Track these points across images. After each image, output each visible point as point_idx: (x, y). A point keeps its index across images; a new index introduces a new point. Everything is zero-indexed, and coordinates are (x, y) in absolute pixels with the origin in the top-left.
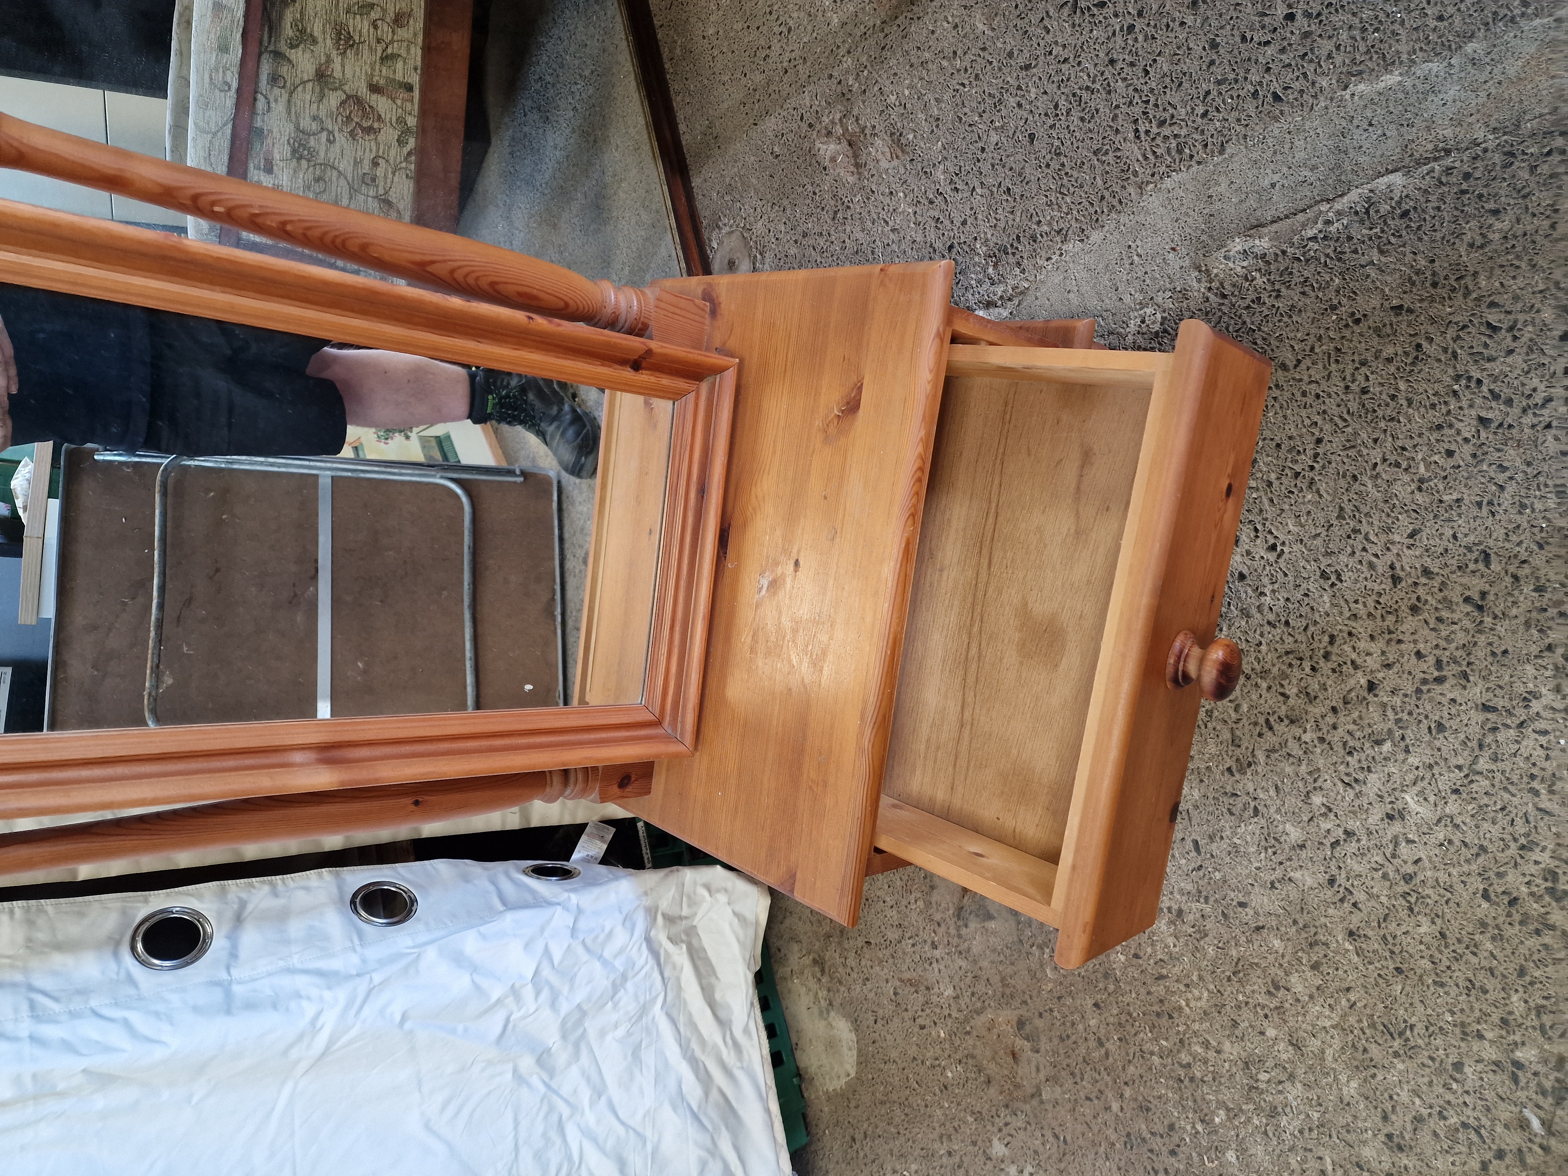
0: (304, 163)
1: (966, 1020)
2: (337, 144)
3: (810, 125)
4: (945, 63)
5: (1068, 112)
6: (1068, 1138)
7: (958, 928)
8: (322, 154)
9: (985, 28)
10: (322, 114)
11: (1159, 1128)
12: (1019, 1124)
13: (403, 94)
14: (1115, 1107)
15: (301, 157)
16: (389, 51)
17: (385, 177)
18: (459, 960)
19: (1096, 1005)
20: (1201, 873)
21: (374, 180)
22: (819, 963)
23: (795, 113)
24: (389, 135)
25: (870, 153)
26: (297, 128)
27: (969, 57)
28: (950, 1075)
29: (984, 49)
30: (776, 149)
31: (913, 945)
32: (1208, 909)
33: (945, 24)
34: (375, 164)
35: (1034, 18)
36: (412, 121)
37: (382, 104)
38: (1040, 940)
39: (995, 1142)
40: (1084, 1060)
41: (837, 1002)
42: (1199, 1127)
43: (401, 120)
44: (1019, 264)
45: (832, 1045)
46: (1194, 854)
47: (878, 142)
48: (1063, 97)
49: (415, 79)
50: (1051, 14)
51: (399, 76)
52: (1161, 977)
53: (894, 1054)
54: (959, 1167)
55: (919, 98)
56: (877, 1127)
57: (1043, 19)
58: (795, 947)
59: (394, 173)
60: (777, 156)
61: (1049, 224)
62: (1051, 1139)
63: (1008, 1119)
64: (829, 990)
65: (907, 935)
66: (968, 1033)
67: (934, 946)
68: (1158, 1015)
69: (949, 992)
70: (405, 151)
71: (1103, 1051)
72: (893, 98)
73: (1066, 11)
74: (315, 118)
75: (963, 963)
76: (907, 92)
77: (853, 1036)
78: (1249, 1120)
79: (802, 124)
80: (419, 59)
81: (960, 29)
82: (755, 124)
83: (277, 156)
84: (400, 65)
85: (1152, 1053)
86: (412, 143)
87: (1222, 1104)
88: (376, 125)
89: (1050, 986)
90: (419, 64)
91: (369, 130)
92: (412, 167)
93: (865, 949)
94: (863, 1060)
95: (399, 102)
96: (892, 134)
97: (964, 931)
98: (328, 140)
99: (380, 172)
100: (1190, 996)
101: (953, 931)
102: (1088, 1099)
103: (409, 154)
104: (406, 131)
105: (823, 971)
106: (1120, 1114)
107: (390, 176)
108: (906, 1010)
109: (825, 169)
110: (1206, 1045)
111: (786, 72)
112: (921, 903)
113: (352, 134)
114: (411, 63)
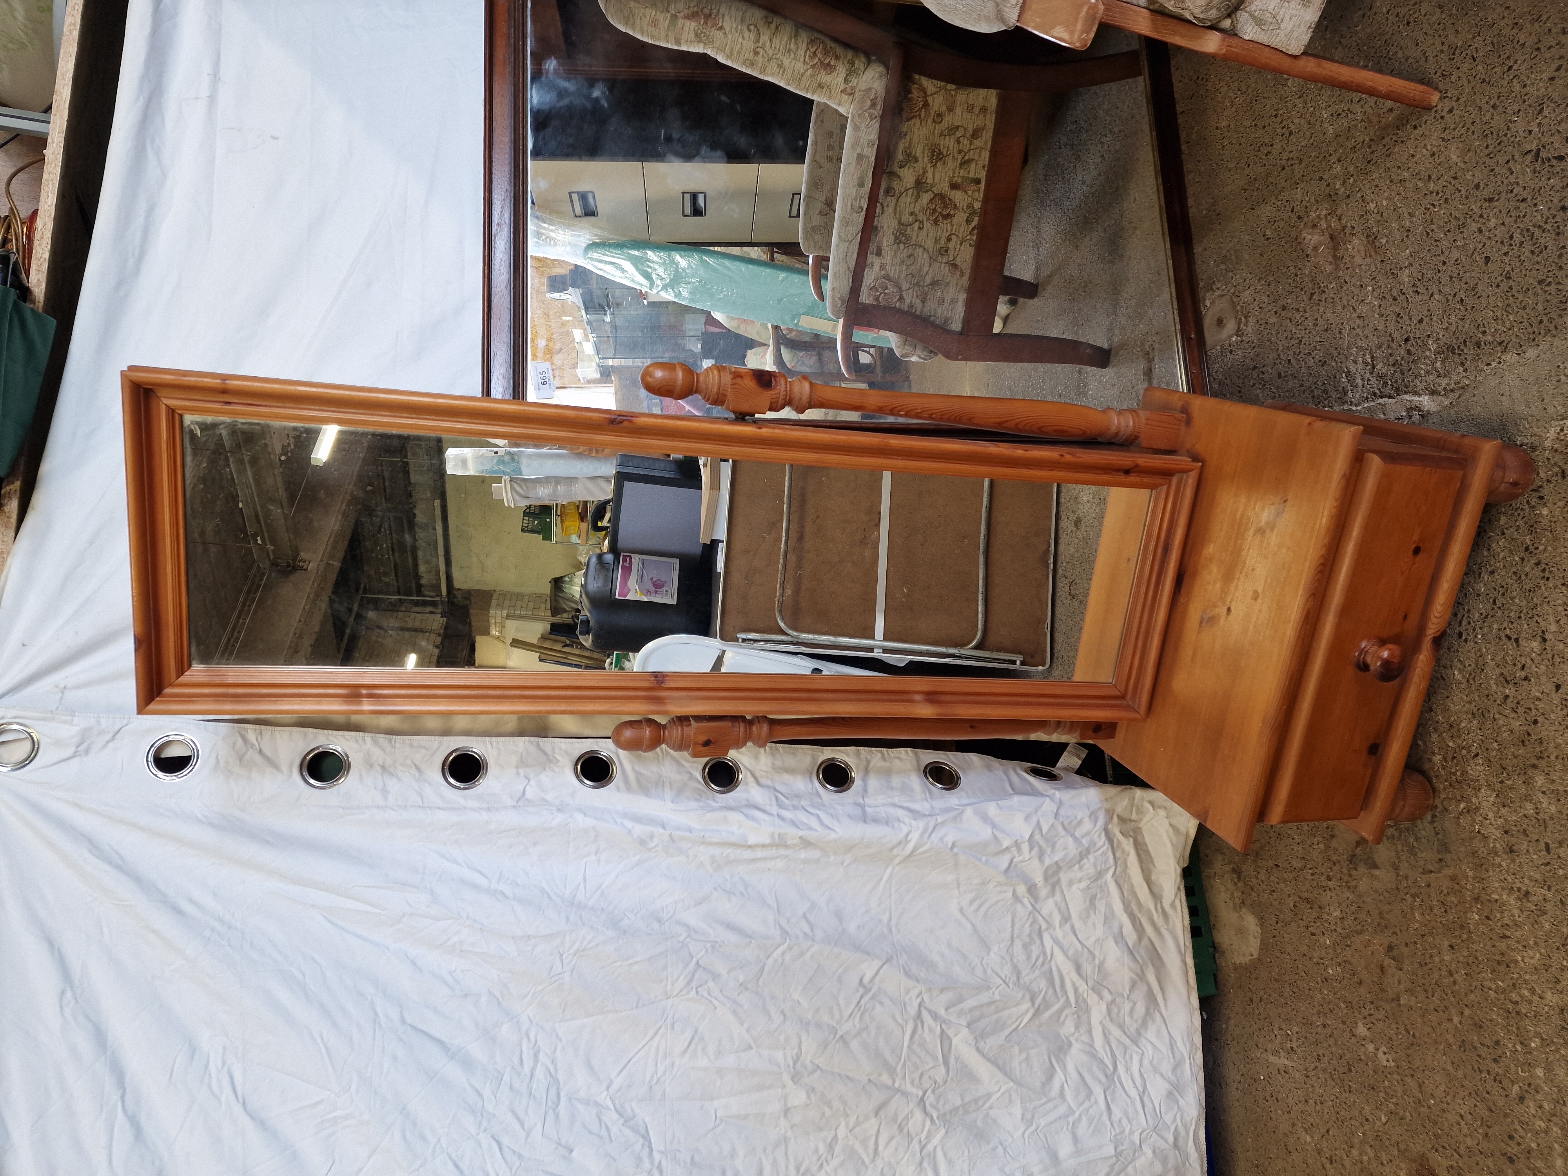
0: (902, 246)
1: (1348, 936)
2: (925, 229)
3: (1299, 217)
4: (1420, 184)
5: (1522, 243)
6: (1417, 1034)
7: (1349, 870)
8: (914, 238)
9: (1458, 160)
10: (917, 210)
11: (1488, 1042)
12: (1379, 1017)
13: (973, 187)
14: (1456, 1020)
15: (900, 242)
16: (967, 158)
17: (955, 248)
18: (985, 818)
19: (1451, 946)
20: (1548, 868)
21: (947, 251)
22: (1237, 872)
23: (1287, 204)
24: (960, 217)
25: (1347, 249)
26: (900, 223)
27: (1441, 182)
28: (1330, 971)
29: (1455, 178)
30: (1268, 232)
31: (1312, 875)
32: (1549, 895)
33: (1424, 150)
34: (949, 239)
35: (1502, 159)
36: (977, 205)
37: (958, 196)
38: (1413, 891)
39: (1360, 1024)
40: (1436, 983)
41: (1248, 902)
42: (1519, 1048)
43: (970, 206)
44: (1462, 364)
45: (1241, 931)
46: (1544, 853)
47: (1356, 241)
48: (1518, 231)
49: (983, 175)
50: (1516, 158)
51: (972, 175)
52: (1505, 937)
53: (1289, 949)
54: (1330, 1036)
55: (1394, 210)
56: (1270, 996)
57: (1508, 161)
58: (1220, 857)
59: (961, 244)
60: (1268, 239)
61: (1493, 335)
62: (1403, 1032)
63: (1372, 1011)
64: (1243, 893)
65: (1309, 866)
66: (1348, 946)
67: (1329, 879)
68: (1499, 963)
69: (1337, 913)
70: (971, 227)
71: (1452, 979)
72: (1372, 206)
73: (1530, 157)
74: (912, 214)
75: (1351, 896)
76: (1385, 203)
77: (1258, 929)
78: (1557, 1050)
79: (1292, 215)
80: (987, 160)
81: (1436, 157)
82: (1253, 209)
83: (885, 244)
84: (973, 166)
85: (1490, 989)
86: (976, 220)
87: (1538, 1035)
88: (952, 212)
89: (1417, 925)
90: (987, 163)
91: (948, 216)
92: (975, 238)
93: (1274, 870)
94: (1264, 947)
95: (970, 193)
96: (1368, 236)
97: (1354, 872)
98: (920, 228)
99: (951, 245)
100: (1525, 954)
101: (1345, 871)
102: (1435, 1010)
103: (973, 229)
104: (973, 213)
105: (1239, 878)
106: (1459, 1025)
107: (958, 246)
108: (1302, 919)
109: (1307, 256)
110: (1533, 991)
111: (1284, 169)
112: (1322, 846)
113: (936, 222)
114: (981, 164)
